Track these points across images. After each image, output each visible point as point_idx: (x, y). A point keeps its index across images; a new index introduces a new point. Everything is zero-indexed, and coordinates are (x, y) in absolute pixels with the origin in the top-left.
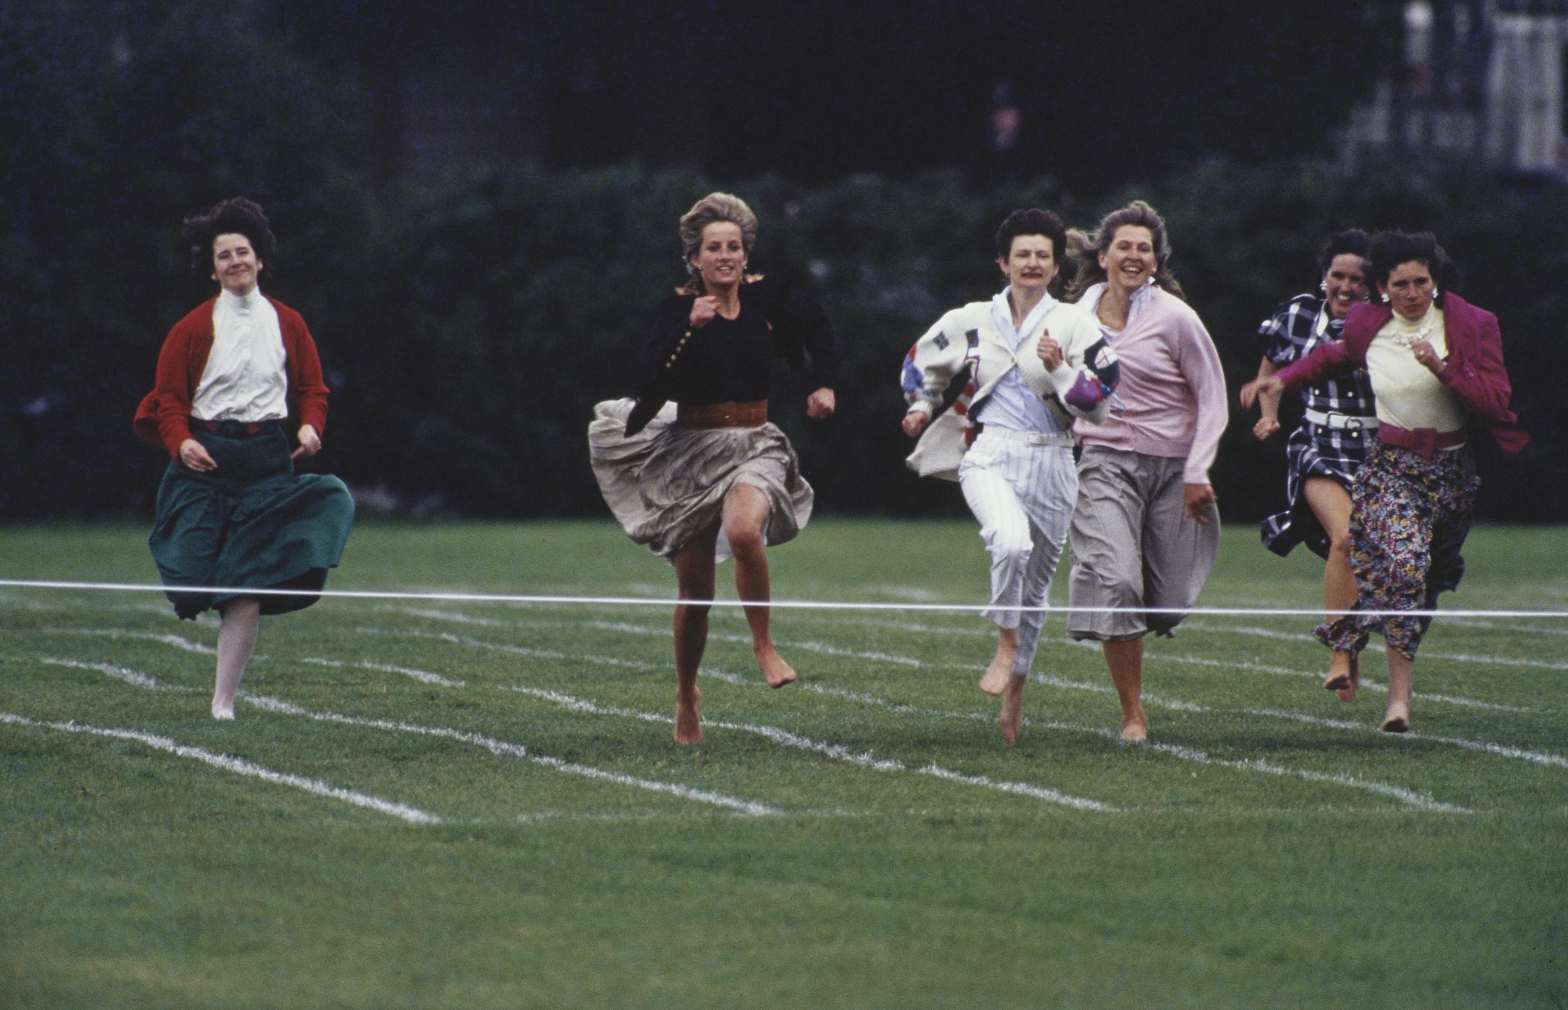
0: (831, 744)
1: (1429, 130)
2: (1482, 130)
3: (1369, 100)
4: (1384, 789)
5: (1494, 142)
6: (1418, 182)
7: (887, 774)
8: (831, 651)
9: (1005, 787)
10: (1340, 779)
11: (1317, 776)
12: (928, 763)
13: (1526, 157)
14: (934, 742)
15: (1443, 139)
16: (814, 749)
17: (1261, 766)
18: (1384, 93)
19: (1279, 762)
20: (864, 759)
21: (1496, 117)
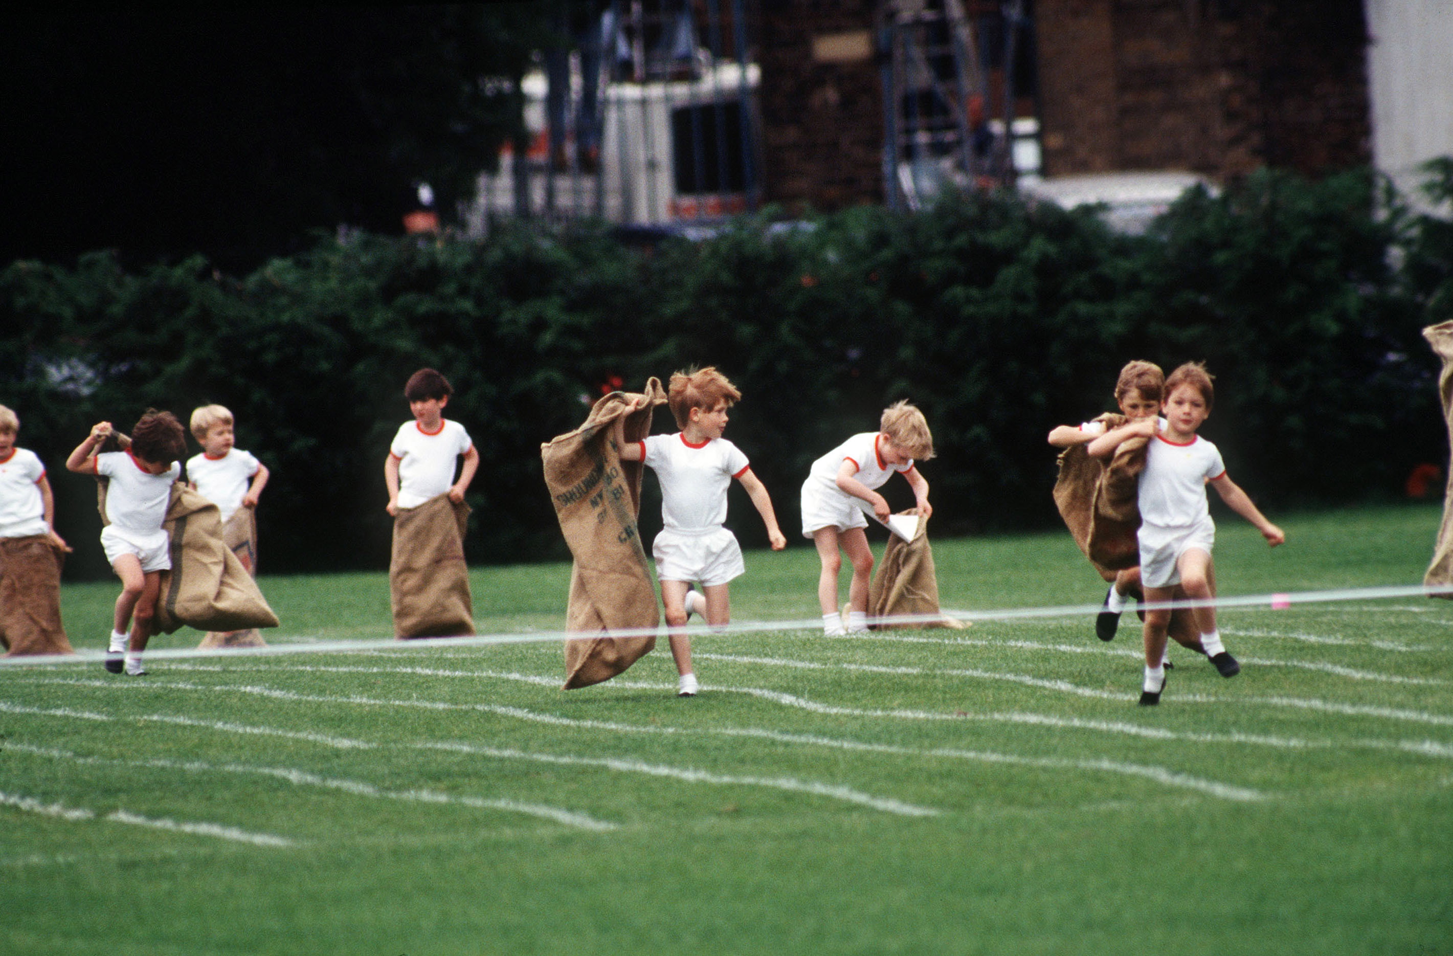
0: (23, 797)
1: (550, 193)
2: (600, 193)
3: (493, 169)
4: (542, 811)
5: (613, 203)
6: (546, 244)
7: (76, 823)
8: (18, 710)
9: (188, 828)
10: (502, 804)
11: (479, 802)
12: (114, 809)
13: (642, 216)
14: (119, 790)
15: (564, 201)
16: (7, 803)
17: (426, 796)
18: (506, 160)
19: (442, 791)
20: (54, 809)
21: (612, 180)
